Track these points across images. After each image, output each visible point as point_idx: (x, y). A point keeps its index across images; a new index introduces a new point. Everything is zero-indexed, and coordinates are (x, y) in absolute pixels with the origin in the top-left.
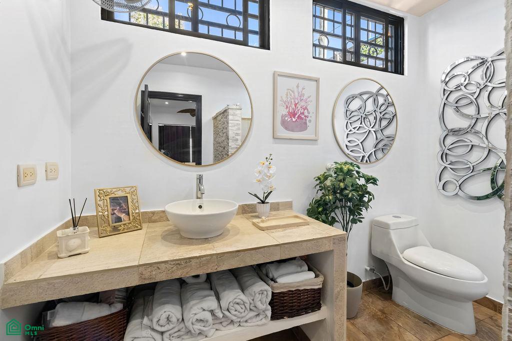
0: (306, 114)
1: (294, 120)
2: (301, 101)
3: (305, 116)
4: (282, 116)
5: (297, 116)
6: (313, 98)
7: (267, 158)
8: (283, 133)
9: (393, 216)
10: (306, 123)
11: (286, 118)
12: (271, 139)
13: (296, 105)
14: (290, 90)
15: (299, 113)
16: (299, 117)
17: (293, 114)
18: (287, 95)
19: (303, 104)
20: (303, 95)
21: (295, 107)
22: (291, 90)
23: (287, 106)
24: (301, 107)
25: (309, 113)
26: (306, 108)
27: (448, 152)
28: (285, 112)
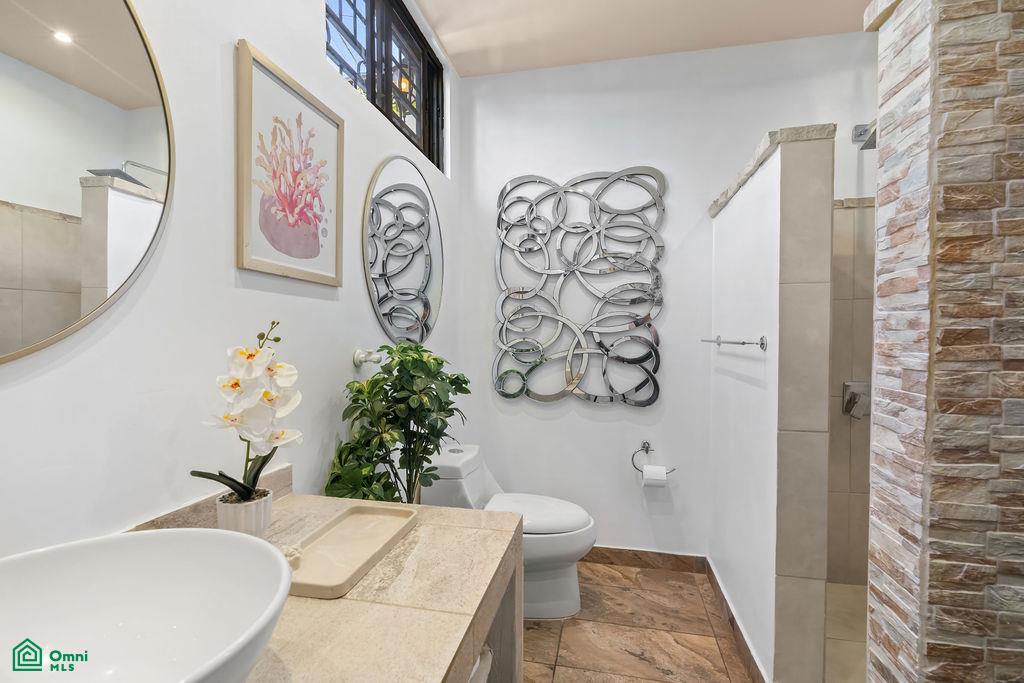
0: (317, 210)
1: (291, 220)
2: (306, 168)
3: (315, 216)
4: (263, 201)
5: (297, 210)
6: (330, 170)
7: (261, 336)
8: (263, 253)
9: (451, 451)
10: (316, 236)
11: (273, 210)
12: (233, 271)
13: (295, 174)
14: (281, 122)
15: (302, 204)
16: (302, 213)
17: (290, 203)
18: (274, 134)
19: (309, 177)
20: (308, 153)
21: (294, 181)
22: (284, 125)
23: (274, 173)
24: (306, 187)
25: (323, 211)
26: (315, 194)
27: (510, 327)
28: (271, 187)
